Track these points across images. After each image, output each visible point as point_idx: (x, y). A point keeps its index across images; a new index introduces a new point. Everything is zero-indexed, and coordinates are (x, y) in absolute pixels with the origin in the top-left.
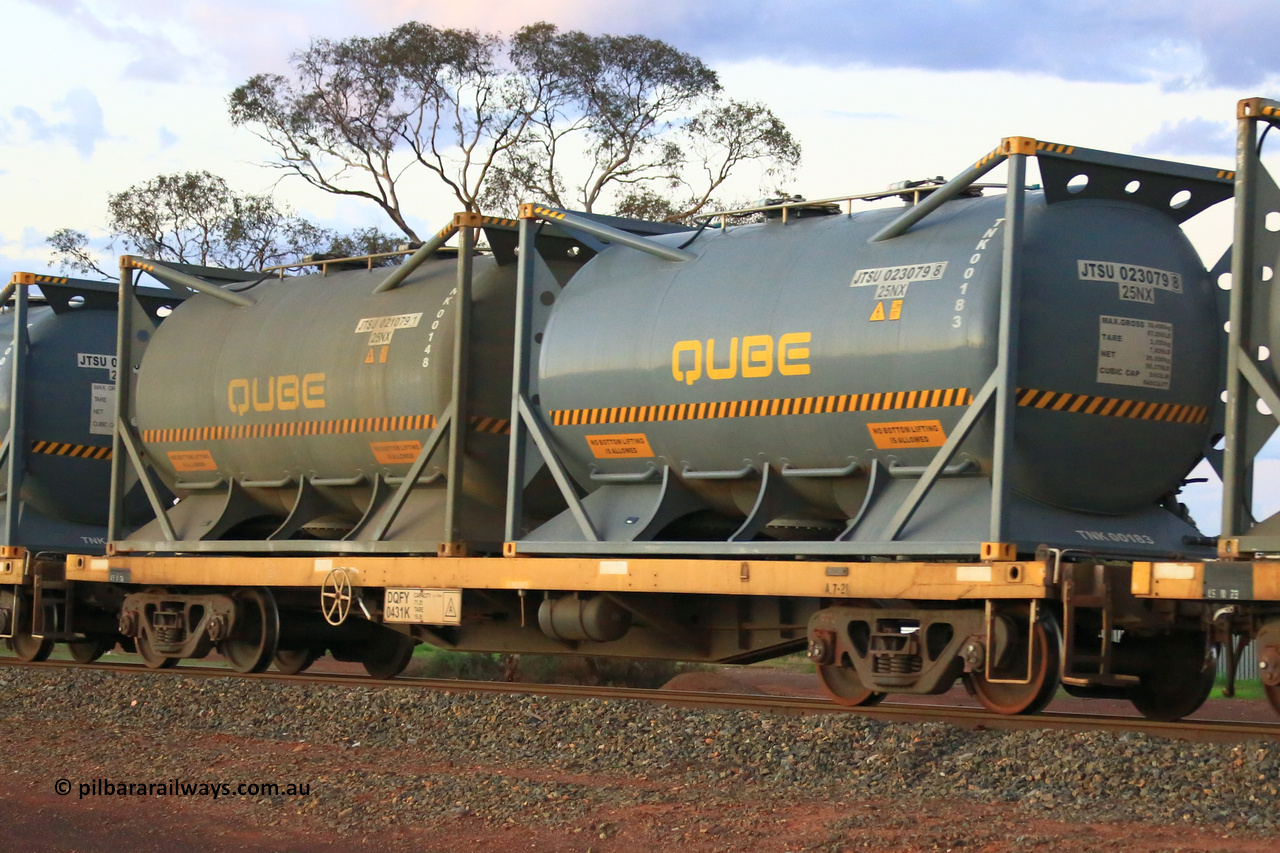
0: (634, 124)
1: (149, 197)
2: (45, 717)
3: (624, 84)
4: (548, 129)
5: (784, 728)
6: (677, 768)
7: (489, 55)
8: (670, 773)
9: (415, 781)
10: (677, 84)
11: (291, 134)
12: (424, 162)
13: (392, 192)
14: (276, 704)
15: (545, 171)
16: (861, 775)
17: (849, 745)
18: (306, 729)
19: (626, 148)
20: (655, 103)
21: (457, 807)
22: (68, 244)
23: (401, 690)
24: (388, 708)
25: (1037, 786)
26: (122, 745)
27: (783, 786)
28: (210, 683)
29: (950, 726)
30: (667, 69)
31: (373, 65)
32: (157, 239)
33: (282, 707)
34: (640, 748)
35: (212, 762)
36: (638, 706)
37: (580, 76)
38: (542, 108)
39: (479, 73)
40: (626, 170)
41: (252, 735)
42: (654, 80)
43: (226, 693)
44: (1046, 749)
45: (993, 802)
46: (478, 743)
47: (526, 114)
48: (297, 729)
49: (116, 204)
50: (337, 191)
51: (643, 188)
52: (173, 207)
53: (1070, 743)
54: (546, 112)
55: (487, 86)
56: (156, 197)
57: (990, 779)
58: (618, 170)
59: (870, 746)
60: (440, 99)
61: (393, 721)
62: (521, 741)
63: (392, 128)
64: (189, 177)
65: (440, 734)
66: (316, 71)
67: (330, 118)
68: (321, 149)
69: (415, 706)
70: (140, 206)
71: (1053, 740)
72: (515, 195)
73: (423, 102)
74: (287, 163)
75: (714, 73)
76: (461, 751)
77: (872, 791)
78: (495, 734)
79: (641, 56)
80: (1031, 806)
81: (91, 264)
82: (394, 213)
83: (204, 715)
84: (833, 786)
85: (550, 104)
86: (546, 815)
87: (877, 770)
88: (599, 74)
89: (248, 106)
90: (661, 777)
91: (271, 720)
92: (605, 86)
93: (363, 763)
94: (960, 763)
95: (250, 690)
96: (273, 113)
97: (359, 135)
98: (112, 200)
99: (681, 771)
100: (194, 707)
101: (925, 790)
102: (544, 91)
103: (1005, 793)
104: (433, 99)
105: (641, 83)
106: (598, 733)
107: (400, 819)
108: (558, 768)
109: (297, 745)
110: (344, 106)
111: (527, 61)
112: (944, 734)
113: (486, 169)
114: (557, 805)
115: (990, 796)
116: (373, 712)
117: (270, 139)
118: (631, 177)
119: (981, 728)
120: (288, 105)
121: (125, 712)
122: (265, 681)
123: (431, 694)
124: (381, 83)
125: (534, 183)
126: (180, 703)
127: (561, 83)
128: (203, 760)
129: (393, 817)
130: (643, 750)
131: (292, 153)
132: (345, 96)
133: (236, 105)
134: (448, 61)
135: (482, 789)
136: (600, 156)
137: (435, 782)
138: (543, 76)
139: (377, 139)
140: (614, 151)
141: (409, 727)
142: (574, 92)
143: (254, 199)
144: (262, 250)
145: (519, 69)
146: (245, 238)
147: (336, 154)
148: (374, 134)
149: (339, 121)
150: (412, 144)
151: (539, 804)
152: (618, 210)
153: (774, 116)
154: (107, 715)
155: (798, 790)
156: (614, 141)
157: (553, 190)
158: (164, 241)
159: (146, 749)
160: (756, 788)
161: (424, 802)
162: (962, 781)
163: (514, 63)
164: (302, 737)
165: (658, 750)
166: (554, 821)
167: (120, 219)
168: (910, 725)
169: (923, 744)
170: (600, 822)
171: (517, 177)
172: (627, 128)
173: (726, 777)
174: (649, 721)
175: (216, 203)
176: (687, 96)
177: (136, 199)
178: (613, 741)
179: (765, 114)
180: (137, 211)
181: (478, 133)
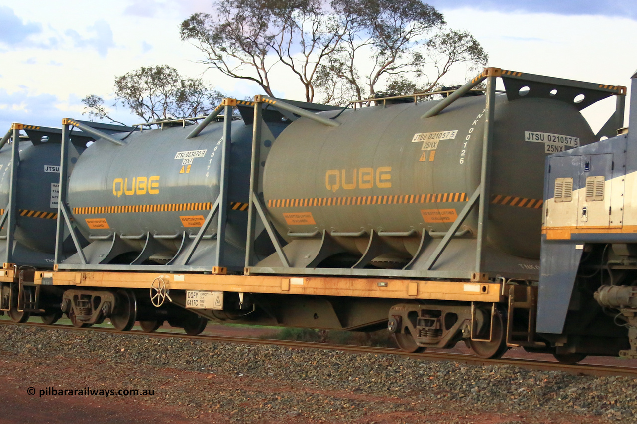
0: (398, 42)
1: (136, 79)
2: (76, 356)
3: (392, 20)
4: (350, 44)
5: (473, 372)
6: (414, 392)
7: (320, 4)
8: (410, 395)
9: (272, 396)
10: (422, 21)
11: (213, 45)
12: (283, 61)
13: (266, 77)
14: (199, 353)
15: (349, 67)
16: (515, 398)
17: (509, 382)
18: (214, 366)
19: (393, 55)
20: (409, 31)
21: (294, 410)
22: (93, 103)
23: (265, 346)
24: (258, 356)
25: (612, 407)
26: (116, 372)
27: (472, 404)
28: (164, 340)
29: (564, 373)
30: (416, 12)
31: (257, 9)
32: (140, 101)
33: (201, 354)
34: (394, 381)
35: (164, 383)
36: (393, 358)
37: (369, 16)
38: (348, 33)
39: (314, 13)
40: (392, 67)
41: (185, 369)
42: (409, 18)
43: (172, 346)
44: (617, 387)
45: (588, 415)
46: (306, 376)
47: (339, 36)
48: (209, 366)
49: (119, 82)
50: (236, 77)
51: (402, 77)
52: (149, 84)
53: (631, 384)
54: (350, 35)
55: (318, 21)
56: (140, 78)
57: (586, 403)
58: (388, 67)
59: (520, 383)
60: (293, 28)
61: (261, 363)
62: (329, 375)
63: (267, 43)
64: (158, 68)
65: (286, 371)
66: (227, 12)
67: (234, 37)
68: (228, 54)
69: (273, 355)
70: (131, 83)
71: (621, 382)
72: (332, 80)
73: (284, 29)
74: (210, 61)
75: (441, 15)
76: (297, 380)
77: (521, 408)
78: (316, 372)
79: (402, 5)
80: (608, 418)
81: (105, 114)
82: (267, 89)
83: (160, 357)
84: (499, 405)
85: (352, 31)
86: (343, 416)
87: (524, 396)
88: (379, 15)
89: (190, 30)
90: (405, 397)
91: (196, 361)
92: (382, 21)
93: (245, 385)
94: (570, 393)
95: (185, 345)
96: (203, 34)
97: (249, 46)
98: (117, 80)
99: (416, 394)
100: (155, 353)
101: (550, 408)
102: (349, 23)
103: (594, 410)
104: (289, 28)
105: (402, 20)
106: (372, 372)
107: (263, 416)
108: (349, 391)
109: (208, 374)
110: (241, 31)
111: (340, 7)
112: (561, 377)
113: (317, 65)
114: (349, 411)
115: (586, 412)
116: (250, 358)
117: (201, 48)
118: (395, 71)
119: (582, 374)
120: (211, 30)
121: (118, 355)
122: (193, 340)
123: (282, 349)
124: (261, 18)
125: (343, 73)
126: (147, 351)
127: (358, 19)
128: (159, 382)
129: (260, 415)
130: (396, 382)
131: (213, 56)
132: (242, 25)
133: (184, 29)
134: (298, 7)
135: (309, 401)
136: (379, 59)
137: (283, 397)
138: (349, 15)
139: (259, 49)
140: (386, 56)
141: (269, 366)
142: (365, 24)
143: (192, 80)
144: (196, 108)
145: (336, 12)
146: (187, 101)
147: (236, 57)
148: (257, 46)
149: (239, 39)
150: (277, 51)
151: (339, 410)
152: (388, 89)
153: (474, 38)
154: (108, 356)
155: (480, 406)
156: (386, 51)
157: (353, 77)
158: (144, 102)
159: (128, 375)
160: (457, 404)
161: (277, 407)
162: (571, 403)
163: (333, 8)
164: (212, 371)
165: (404, 382)
166: (347, 419)
167: (121, 90)
168: (542, 372)
169: (549, 382)
170: (372, 420)
171: (333, 70)
172: (394, 44)
173: (441, 398)
174: (399, 366)
175: (172, 82)
176: (427, 27)
177: (129, 79)
178: (380, 377)
179: (469, 37)
180: (130, 86)
181: (313, 46)
